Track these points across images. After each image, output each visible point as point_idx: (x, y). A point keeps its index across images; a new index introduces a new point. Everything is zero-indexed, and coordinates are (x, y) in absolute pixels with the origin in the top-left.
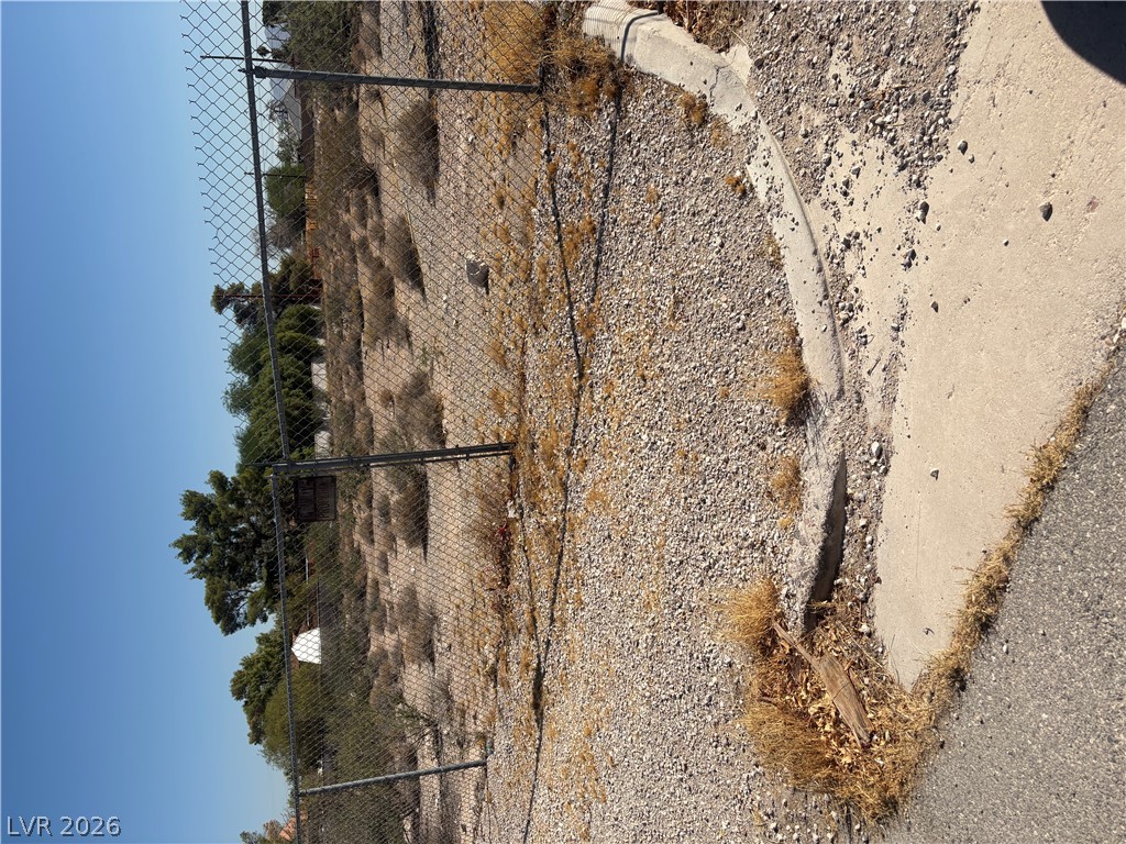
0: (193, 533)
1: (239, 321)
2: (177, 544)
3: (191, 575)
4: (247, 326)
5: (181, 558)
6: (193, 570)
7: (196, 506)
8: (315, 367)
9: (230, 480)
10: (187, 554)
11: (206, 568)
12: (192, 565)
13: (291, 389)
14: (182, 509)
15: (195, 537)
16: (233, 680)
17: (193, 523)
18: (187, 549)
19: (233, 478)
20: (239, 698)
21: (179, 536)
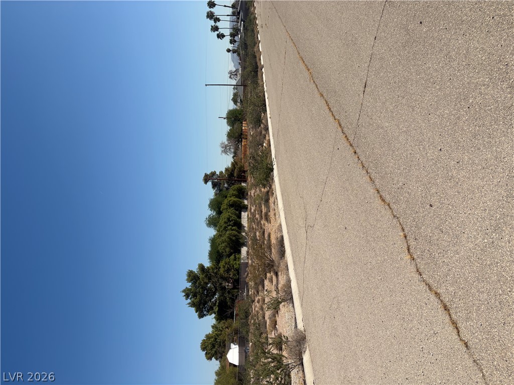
0: (190, 287)
1: (214, 187)
2: (184, 291)
3: (188, 305)
4: (216, 189)
5: (185, 297)
6: (189, 304)
7: (192, 277)
8: (243, 213)
9: (206, 268)
10: (187, 296)
11: (194, 303)
12: (189, 301)
13: (232, 226)
14: (186, 278)
15: (191, 289)
16: (202, 343)
17: (190, 284)
18: (187, 293)
19: (207, 267)
20: (203, 350)
21: (184, 288)
